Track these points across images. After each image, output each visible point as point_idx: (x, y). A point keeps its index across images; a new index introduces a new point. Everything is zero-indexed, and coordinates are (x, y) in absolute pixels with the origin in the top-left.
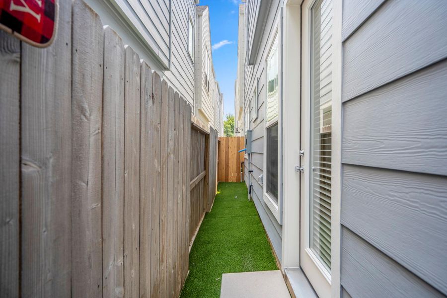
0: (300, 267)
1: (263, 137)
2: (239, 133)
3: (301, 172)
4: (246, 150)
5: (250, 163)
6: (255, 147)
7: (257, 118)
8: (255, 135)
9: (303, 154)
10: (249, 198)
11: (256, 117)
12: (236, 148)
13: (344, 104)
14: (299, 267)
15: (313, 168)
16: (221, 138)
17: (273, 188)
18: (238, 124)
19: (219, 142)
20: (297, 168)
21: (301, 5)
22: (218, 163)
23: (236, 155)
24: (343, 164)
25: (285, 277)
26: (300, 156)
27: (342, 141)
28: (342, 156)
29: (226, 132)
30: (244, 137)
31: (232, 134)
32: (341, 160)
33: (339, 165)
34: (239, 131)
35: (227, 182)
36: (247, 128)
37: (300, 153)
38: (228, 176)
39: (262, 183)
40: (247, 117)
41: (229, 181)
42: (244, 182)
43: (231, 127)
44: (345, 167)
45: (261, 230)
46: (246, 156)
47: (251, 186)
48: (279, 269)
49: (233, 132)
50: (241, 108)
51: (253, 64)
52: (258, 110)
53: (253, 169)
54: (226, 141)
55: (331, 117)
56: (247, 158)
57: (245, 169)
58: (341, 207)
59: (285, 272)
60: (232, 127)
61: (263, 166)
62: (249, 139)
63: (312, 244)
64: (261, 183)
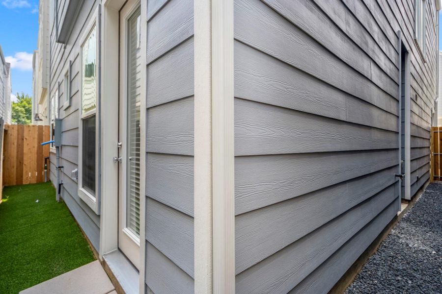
0: (119, 248)
1: (78, 128)
2: (41, 120)
3: (118, 162)
4: (52, 143)
5: (59, 158)
6: (66, 139)
7: (69, 107)
8: (67, 125)
9: (121, 145)
10: (57, 199)
11: (68, 105)
12: (36, 140)
13: (148, 109)
14: (117, 249)
15: (130, 158)
16: (8, 126)
17: (90, 181)
18: (39, 109)
19: (6, 131)
20: (115, 159)
21: (119, 12)
22: (4, 161)
23: (36, 149)
24: (147, 153)
25: (103, 263)
26: (118, 148)
27: (146, 136)
28: (146, 147)
29: (16, 117)
30: (49, 127)
31: (28, 121)
32: (146, 149)
33: (145, 153)
34: (40, 118)
35: (19, 184)
36: (54, 115)
37: (118, 145)
38: (22, 177)
39: (77, 179)
40: (55, 102)
41: (24, 183)
42: (49, 181)
43: (25, 110)
44: (148, 154)
45: (75, 230)
46: (53, 149)
47: (60, 185)
48: (96, 259)
49: (28, 118)
50: (45, 90)
51: (63, 43)
52: (71, 98)
53: (64, 164)
54: (18, 130)
55: (140, 116)
56: (55, 152)
57: (51, 165)
58: (146, 184)
59: (103, 258)
60: (28, 111)
61: (77, 160)
62: (57, 129)
63: (129, 223)
64: (75, 179)
